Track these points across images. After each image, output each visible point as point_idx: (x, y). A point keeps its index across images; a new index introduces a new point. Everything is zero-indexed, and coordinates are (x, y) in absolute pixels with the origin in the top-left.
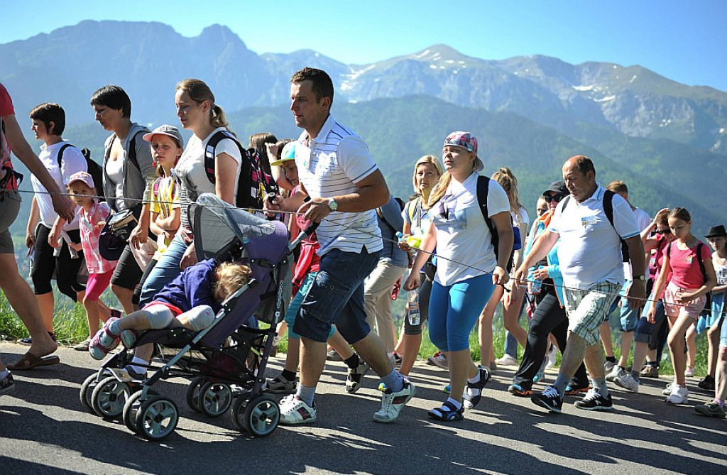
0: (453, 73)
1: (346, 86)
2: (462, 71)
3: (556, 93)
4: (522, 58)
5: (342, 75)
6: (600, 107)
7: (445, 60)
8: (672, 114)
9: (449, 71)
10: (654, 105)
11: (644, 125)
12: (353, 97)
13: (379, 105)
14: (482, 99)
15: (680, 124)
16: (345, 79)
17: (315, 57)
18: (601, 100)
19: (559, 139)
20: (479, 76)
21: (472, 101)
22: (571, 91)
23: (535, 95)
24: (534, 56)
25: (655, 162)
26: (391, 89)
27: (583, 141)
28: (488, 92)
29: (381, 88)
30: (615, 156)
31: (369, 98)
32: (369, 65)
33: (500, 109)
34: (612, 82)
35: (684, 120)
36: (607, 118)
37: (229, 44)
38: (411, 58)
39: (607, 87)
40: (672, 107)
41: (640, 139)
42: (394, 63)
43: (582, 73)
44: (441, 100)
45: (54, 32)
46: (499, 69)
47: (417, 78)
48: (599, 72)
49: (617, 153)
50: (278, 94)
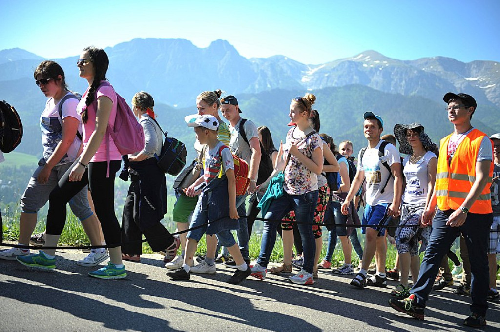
0: (379, 69)
1: (306, 79)
2: (385, 68)
3: (452, 83)
4: (428, 59)
5: (303, 72)
6: (485, 91)
7: (374, 60)
9: (376, 69)
12: (310, 86)
13: (327, 91)
14: (400, 87)
16: (305, 74)
17: (284, 60)
18: (485, 87)
20: (397, 71)
21: (392, 89)
22: (463, 81)
23: (437, 84)
24: (436, 57)
26: (336, 81)
28: (404, 82)
29: (329, 80)
30: (495, 126)
31: (321, 87)
32: (321, 65)
33: (412, 94)
34: (493, 75)
36: (489, 100)
37: (228, 52)
38: (349, 60)
39: (489, 78)
42: (338, 64)
43: (472, 69)
44: (370, 88)
45: (115, 47)
46: (411, 66)
47: (354, 73)
48: (484, 68)
49: (497, 124)
50: (260, 85)
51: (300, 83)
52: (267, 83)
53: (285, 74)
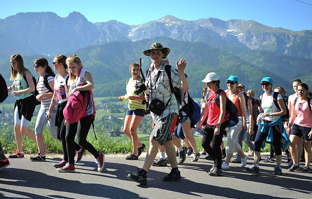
0: (176, 28)
1: (131, 35)
2: (179, 26)
3: (218, 33)
4: (204, 19)
5: (129, 30)
6: (237, 38)
7: (172, 21)
8: (267, 40)
9: (174, 26)
10: (259, 36)
11: (256, 45)
12: (134, 39)
13: (144, 42)
14: (188, 37)
15: (271, 43)
16: (130, 31)
17: (117, 23)
18: (237, 35)
19: (221, 52)
20: (186, 28)
21: (184, 38)
22: (225, 32)
23: (210, 34)
24: (208, 18)
25: (261, 60)
26: (149, 35)
27: (231, 52)
28: (190, 34)
29: (145, 35)
30: (245, 58)
31: (140, 39)
32: (140, 25)
33: (195, 41)
34: (241, 28)
35: (272, 42)
36: (241, 42)
37: (80, 19)
38: (157, 21)
39: (239, 30)
40: (267, 36)
41: (254, 51)
42: (150, 24)
43: (229, 24)
44: (170, 38)
45: (6, 18)
46: (194, 24)
47: (160, 30)
48: (236, 24)
49: (245, 57)
50: (102, 39)
51: (127, 37)
52: (107, 38)
53: (118, 32)
